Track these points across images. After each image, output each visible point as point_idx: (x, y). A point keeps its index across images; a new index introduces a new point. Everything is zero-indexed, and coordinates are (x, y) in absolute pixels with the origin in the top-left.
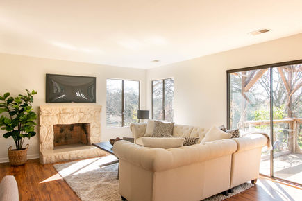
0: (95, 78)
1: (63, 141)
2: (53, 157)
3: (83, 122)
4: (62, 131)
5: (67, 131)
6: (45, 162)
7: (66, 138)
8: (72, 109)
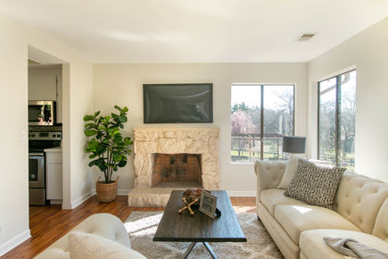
0: (211, 86)
1: (174, 175)
2: (140, 198)
3: (192, 151)
4: (172, 162)
5: (180, 162)
6: (130, 204)
7: (177, 172)
8: (175, 133)
